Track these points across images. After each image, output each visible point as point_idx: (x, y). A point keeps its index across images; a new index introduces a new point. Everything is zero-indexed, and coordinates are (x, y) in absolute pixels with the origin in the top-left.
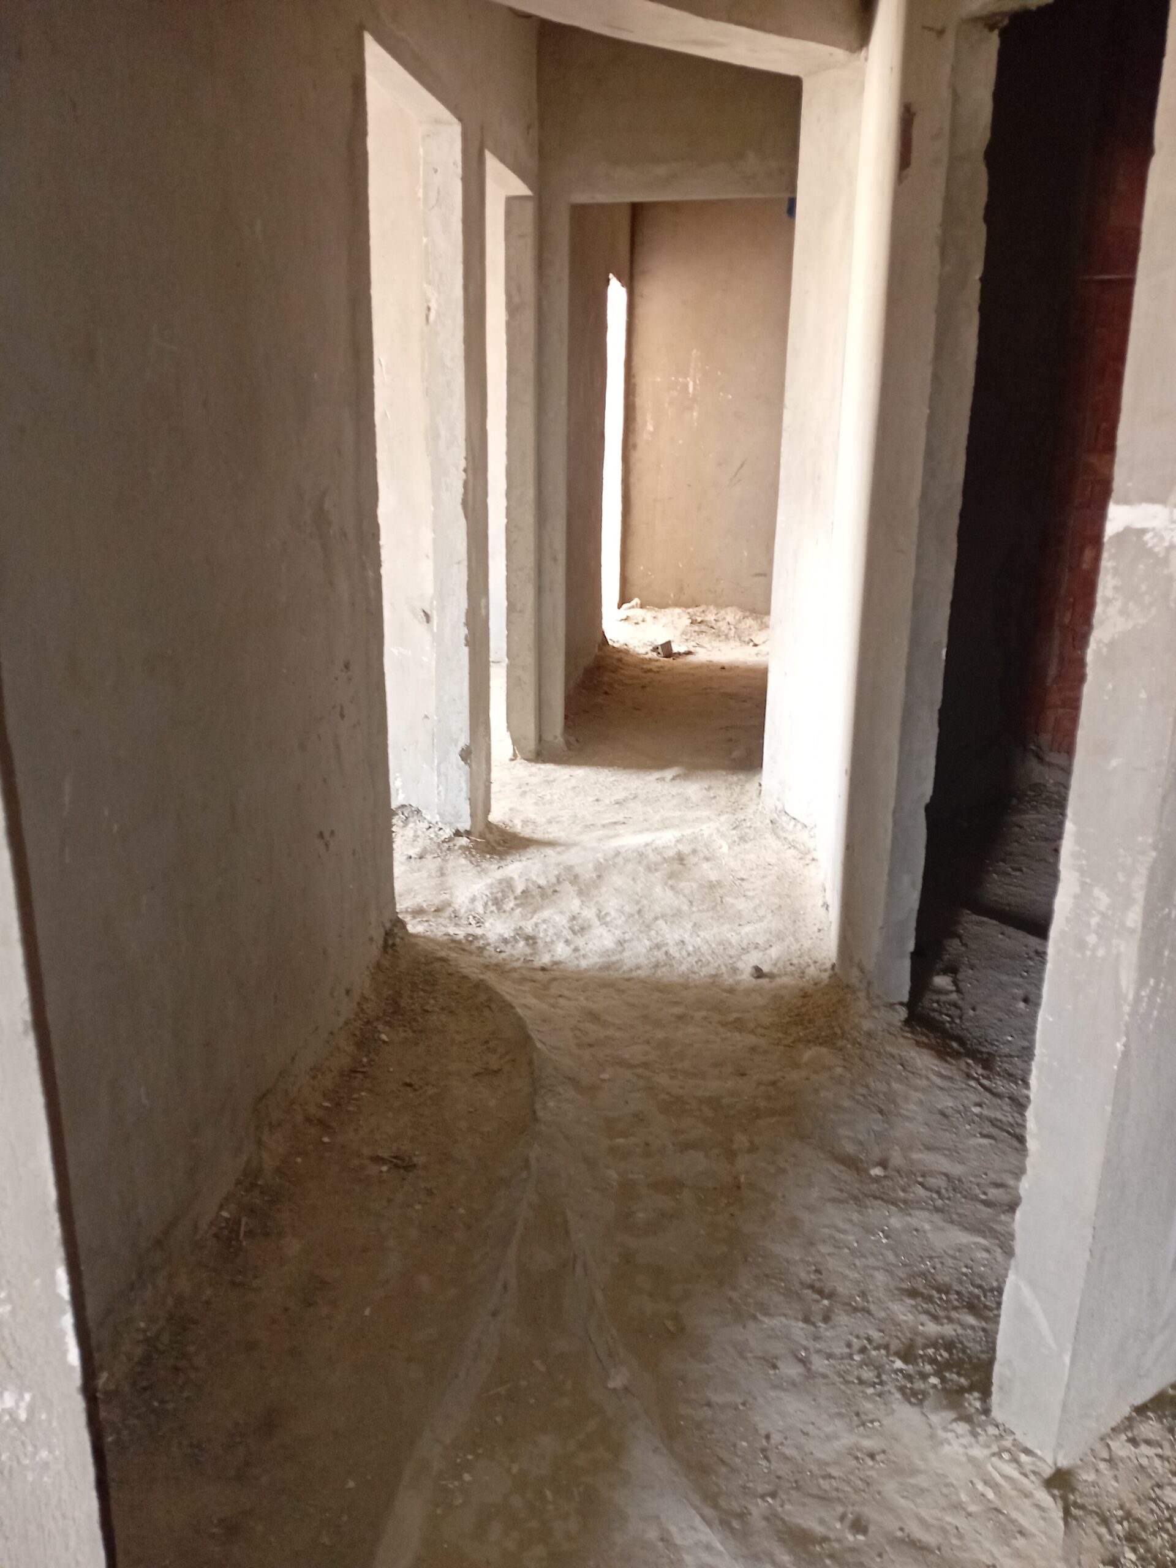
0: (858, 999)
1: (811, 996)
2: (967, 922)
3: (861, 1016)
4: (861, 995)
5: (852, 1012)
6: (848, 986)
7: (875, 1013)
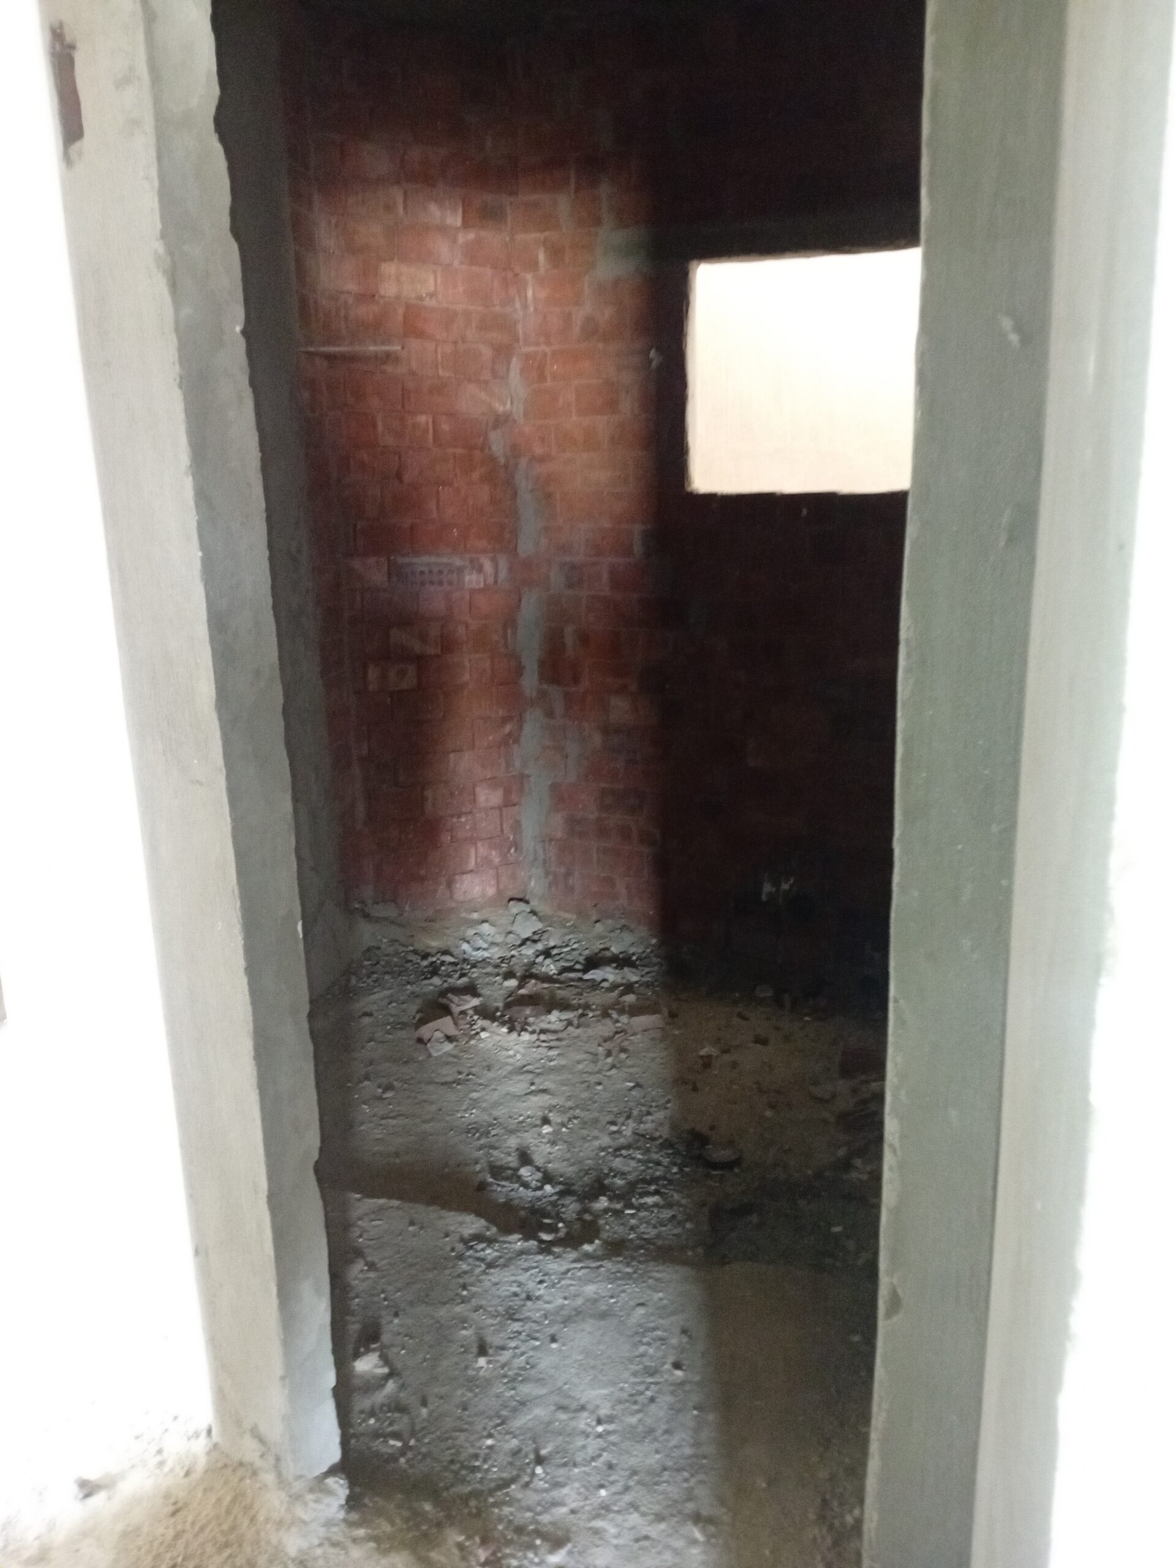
0: (264, 1487)
1: (186, 1505)
2: (360, 1219)
3: (280, 1524)
4: (269, 1478)
5: (261, 1518)
6: (241, 1464)
7: (300, 1512)
